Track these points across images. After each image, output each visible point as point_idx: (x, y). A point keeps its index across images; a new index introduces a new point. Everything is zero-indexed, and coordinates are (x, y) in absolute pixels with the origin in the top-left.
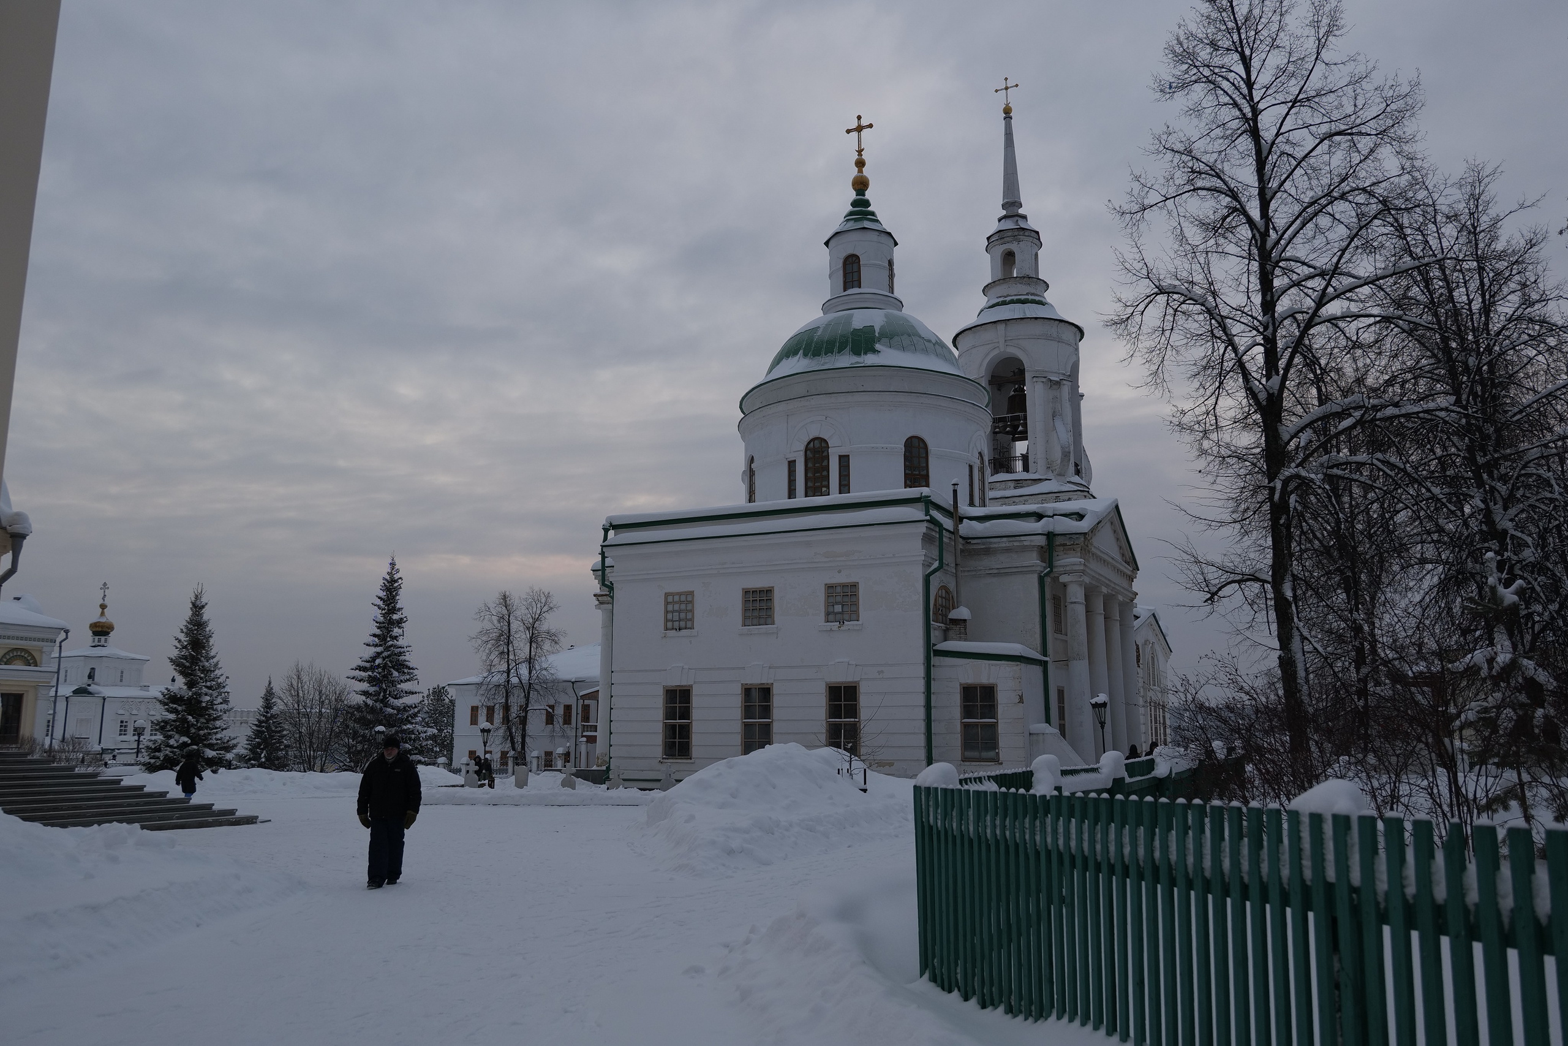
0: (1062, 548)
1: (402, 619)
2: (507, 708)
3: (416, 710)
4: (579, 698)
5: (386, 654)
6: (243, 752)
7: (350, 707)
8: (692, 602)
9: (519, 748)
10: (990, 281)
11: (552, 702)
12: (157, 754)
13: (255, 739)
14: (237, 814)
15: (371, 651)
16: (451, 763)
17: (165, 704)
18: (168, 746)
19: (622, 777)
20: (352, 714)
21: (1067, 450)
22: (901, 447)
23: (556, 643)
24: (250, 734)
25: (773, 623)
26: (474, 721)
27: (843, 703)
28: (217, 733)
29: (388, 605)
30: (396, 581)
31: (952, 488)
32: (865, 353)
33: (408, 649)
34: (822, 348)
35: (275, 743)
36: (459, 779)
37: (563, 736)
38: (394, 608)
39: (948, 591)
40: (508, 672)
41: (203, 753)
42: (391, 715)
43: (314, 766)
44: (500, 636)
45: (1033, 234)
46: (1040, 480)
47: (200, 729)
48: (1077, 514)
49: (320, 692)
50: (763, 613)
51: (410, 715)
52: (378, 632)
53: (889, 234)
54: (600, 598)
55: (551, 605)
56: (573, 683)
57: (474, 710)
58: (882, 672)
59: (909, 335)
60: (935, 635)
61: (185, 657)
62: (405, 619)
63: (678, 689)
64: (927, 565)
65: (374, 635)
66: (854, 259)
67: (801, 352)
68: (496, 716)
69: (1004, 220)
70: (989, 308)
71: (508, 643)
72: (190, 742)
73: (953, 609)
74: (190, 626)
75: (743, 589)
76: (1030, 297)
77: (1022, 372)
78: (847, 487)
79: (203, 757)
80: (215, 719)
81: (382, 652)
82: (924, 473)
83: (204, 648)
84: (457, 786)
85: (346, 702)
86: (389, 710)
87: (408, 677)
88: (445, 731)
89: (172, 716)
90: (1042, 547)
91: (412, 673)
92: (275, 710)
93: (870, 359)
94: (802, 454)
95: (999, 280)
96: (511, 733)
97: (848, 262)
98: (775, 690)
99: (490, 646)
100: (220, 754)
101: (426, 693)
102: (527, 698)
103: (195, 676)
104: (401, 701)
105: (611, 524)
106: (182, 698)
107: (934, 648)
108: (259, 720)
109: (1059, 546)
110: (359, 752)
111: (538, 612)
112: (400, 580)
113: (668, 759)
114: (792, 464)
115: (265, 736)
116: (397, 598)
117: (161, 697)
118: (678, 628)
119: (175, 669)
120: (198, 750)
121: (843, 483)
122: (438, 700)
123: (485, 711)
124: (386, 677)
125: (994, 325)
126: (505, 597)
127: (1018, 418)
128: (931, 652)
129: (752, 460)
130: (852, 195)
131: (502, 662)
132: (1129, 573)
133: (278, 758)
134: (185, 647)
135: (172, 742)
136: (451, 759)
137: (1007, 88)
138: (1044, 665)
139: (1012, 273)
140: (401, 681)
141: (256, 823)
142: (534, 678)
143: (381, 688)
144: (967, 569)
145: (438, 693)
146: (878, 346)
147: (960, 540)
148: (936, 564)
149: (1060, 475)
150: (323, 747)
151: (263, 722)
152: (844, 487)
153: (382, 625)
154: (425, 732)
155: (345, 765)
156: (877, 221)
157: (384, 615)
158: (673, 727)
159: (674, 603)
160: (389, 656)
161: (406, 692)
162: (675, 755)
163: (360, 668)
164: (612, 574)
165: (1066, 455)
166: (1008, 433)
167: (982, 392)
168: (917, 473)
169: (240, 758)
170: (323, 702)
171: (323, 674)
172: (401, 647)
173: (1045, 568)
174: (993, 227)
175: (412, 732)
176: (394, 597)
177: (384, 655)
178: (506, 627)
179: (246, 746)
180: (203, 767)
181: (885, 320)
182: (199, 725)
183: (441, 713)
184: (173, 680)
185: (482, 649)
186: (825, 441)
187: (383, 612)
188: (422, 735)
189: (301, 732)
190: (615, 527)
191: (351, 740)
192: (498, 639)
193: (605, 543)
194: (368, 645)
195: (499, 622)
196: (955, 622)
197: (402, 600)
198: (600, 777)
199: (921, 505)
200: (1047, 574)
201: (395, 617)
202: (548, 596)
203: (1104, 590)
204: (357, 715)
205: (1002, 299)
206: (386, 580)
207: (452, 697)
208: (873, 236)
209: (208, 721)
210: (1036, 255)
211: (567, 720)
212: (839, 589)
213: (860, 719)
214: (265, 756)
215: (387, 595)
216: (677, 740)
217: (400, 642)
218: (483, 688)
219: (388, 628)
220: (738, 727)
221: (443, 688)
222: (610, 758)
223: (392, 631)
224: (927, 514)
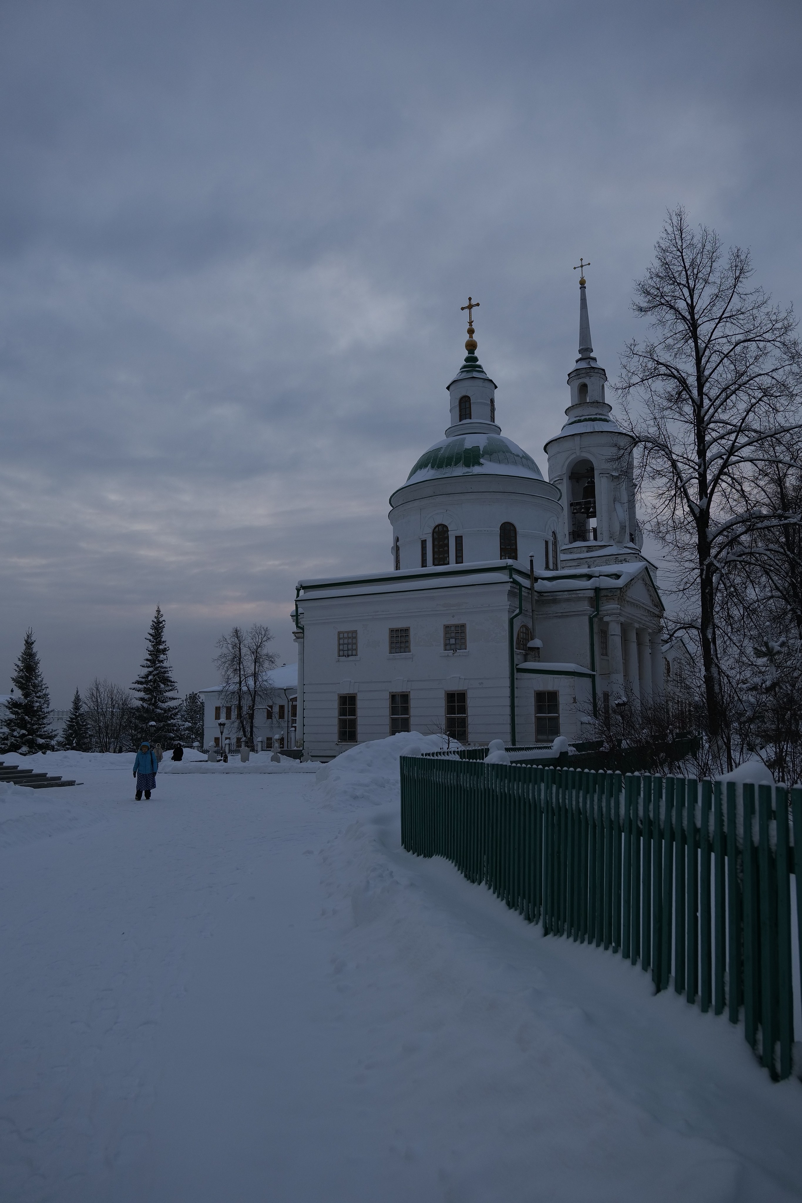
0: (605, 598)
1: (165, 648)
2: (240, 708)
3: (177, 710)
4: (289, 700)
5: (155, 672)
6: (61, 739)
7: (132, 709)
8: (356, 638)
9: (249, 735)
10: (570, 405)
11: (271, 703)
12: (6, 742)
13: (68, 730)
14: (62, 779)
15: (146, 671)
16: (203, 746)
17: (10, 708)
18: (13, 736)
19: (310, 754)
20: (134, 714)
21: (624, 524)
22: (498, 530)
23: (272, 662)
24: (65, 727)
25: (410, 652)
26: (218, 717)
27: (456, 704)
28: (45, 727)
29: (156, 639)
30: (161, 623)
31: (529, 559)
32: (473, 466)
33: (170, 669)
34: (444, 462)
35: (82, 733)
36: (205, 757)
37: (279, 727)
38: (160, 641)
39: (527, 628)
40: (240, 683)
41: (36, 741)
42: (160, 714)
43: (109, 748)
44: (234, 658)
45: (601, 371)
46: (605, 546)
47: (33, 725)
48: (616, 575)
49: (112, 699)
50: (403, 645)
51: (173, 714)
52: (150, 657)
53: (491, 381)
54: (296, 635)
55: (269, 636)
56: (285, 690)
57: (218, 709)
58: (482, 683)
59: (504, 452)
60: (517, 658)
61: (22, 677)
62: (168, 649)
63: (348, 696)
64: (511, 611)
65: (147, 660)
66: (467, 398)
67: (430, 465)
68: (232, 713)
69: (580, 362)
70: (569, 424)
71: (240, 662)
72: (27, 733)
73: (531, 640)
74: (24, 656)
75: (390, 629)
76: (598, 417)
77: (592, 469)
78: (461, 558)
79: (36, 744)
80: (43, 718)
81: (153, 671)
82: (514, 547)
83: (34, 670)
84: (204, 761)
85: (129, 706)
86: (159, 711)
87: (171, 688)
88: (199, 724)
89: (13, 716)
90: (592, 598)
91: (173, 685)
92: (82, 710)
93: (476, 470)
94: (431, 535)
95: (576, 405)
96: (243, 725)
97: (462, 401)
98: (412, 696)
99: (227, 665)
100: (47, 741)
101: (184, 698)
102: (254, 701)
103: (29, 689)
104: (166, 704)
105: (301, 586)
106: (21, 704)
107: (517, 667)
108: (71, 718)
109: (603, 596)
111: (260, 641)
112: (163, 622)
113: (341, 742)
114: (424, 543)
115: (76, 728)
116: (162, 634)
117: (7, 704)
118: (346, 655)
119: (16, 685)
120: (33, 738)
121: (458, 555)
122: (193, 702)
123: (225, 710)
124: (156, 688)
125: (573, 437)
126: (236, 631)
127: (589, 502)
128: (515, 670)
129: (397, 540)
130: (466, 354)
131: (236, 677)
132: (657, 613)
133: (85, 744)
134: (22, 670)
135: (15, 733)
136: (202, 743)
137: (582, 266)
138: (593, 677)
139: (586, 399)
140: (166, 691)
141: (74, 785)
142: (258, 687)
143: (153, 696)
144: (541, 613)
145: (193, 698)
146: (482, 461)
147: (535, 593)
148: (517, 611)
149: (619, 542)
150: (115, 736)
151: (74, 719)
152: (459, 559)
153: (152, 653)
154: (183, 726)
155: (130, 748)
156: (483, 372)
157: (153, 646)
158: (345, 720)
159: (344, 638)
160: (157, 674)
161: (170, 698)
162: (347, 740)
163: (138, 682)
164: (303, 620)
165: (623, 528)
166: (583, 513)
167: (556, 491)
168: (509, 547)
169: (59, 743)
170: (114, 705)
171: (113, 686)
172: (165, 668)
173: (594, 612)
174: (572, 366)
175: (174, 725)
176: (160, 633)
178: (238, 652)
179: (63, 736)
180: (36, 750)
181: (487, 442)
182: (33, 722)
183: (195, 711)
184: (12, 691)
185: (222, 667)
186: (446, 527)
187: (153, 644)
188: (181, 727)
189: (100, 726)
190: (304, 588)
191: (133, 731)
192: (233, 660)
193: (297, 599)
194: (143, 666)
195: (233, 649)
196: (532, 649)
197: (166, 635)
198: (297, 755)
199: (507, 572)
200: (595, 616)
201: (161, 647)
202: (266, 630)
203: (637, 625)
204: (137, 714)
205: (578, 418)
206: (154, 622)
207: (202, 700)
208: (480, 383)
209: (39, 719)
210: (603, 386)
211: (282, 716)
212: (453, 629)
213: (467, 715)
214: (76, 742)
215: (155, 632)
216: (347, 730)
217: (165, 664)
218: (224, 694)
219: (156, 655)
220: (387, 721)
221: (196, 694)
222: (304, 742)
223: (159, 657)
224: (511, 577)
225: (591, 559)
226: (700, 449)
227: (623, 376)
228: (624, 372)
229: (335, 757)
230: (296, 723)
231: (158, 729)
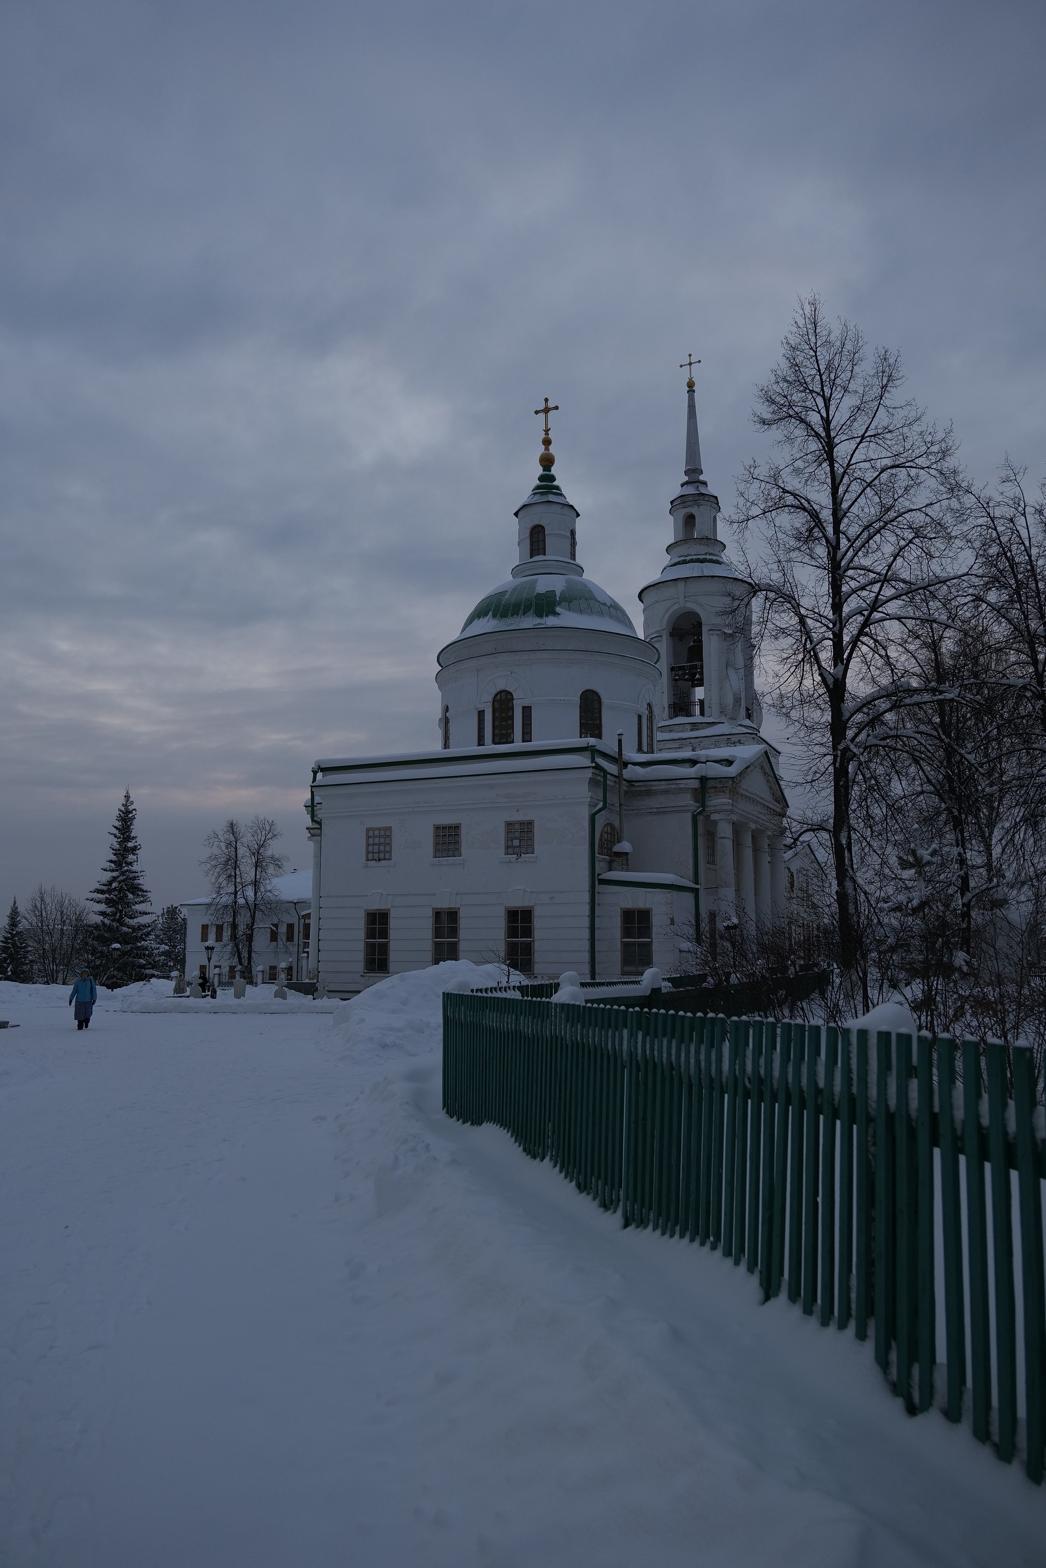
0: (713, 790)
1: (136, 847)
2: (234, 926)
3: (149, 929)
4: (301, 917)
5: (121, 878)
7: (89, 926)
8: (389, 836)
9: (246, 963)
10: (673, 541)
11: (276, 921)
15: (109, 875)
16: (183, 977)
19: (326, 988)
20: (91, 932)
21: (739, 696)
22: (577, 699)
23: (279, 867)
25: (460, 856)
26: (204, 938)
27: (519, 925)
29: (123, 834)
30: (131, 812)
31: (617, 738)
32: (547, 616)
33: (142, 874)
34: (509, 610)
35: (20, 958)
36: (186, 991)
37: (286, 952)
38: (129, 836)
39: (613, 828)
40: (236, 893)
42: (126, 933)
43: (57, 979)
44: (228, 861)
45: (712, 499)
46: (714, 723)
48: (727, 760)
49: (62, 913)
50: (452, 847)
51: (144, 934)
52: (114, 858)
53: (572, 507)
54: (311, 831)
55: (275, 833)
56: (295, 904)
57: (205, 928)
58: (554, 898)
59: (587, 599)
60: (599, 866)
62: (139, 847)
63: (378, 912)
64: (592, 805)
65: (111, 861)
66: (540, 528)
67: (491, 613)
68: (224, 934)
69: (686, 486)
70: (672, 566)
71: (236, 867)
73: (618, 843)
75: (434, 825)
76: (708, 557)
77: (700, 624)
78: (529, 735)
81: (118, 877)
82: (598, 722)
84: (184, 997)
85: (85, 922)
86: (125, 929)
87: (142, 899)
88: (179, 947)
90: (696, 789)
91: (145, 896)
92: (20, 927)
93: (551, 621)
94: (490, 704)
95: (680, 541)
96: (238, 950)
97: (534, 532)
98: (462, 914)
99: (219, 870)
101: (160, 913)
102: (253, 918)
104: (136, 920)
105: (319, 767)
107: (599, 877)
108: (6, 938)
109: (710, 788)
110: (98, 967)
111: (263, 839)
112: (134, 812)
113: (368, 973)
114: (481, 714)
115: (11, 951)
116: (132, 827)
118: (377, 859)
121: (525, 731)
122: (172, 919)
123: (214, 929)
124: (122, 899)
125: (675, 582)
126: (232, 825)
127: (695, 667)
128: (596, 881)
129: (447, 709)
130: (540, 471)
131: (230, 885)
132: (779, 810)
133: (23, 972)
136: (182, 973)
137: (690, 364)
138: (696, 891)
139: (693, 534)
140: (136, 903)
141: (7, 1027)
142: (259, 899)
143: (117, 909)
144: (631, 808)
145: (172, 912)
146: (558, 609)
147: (624, 782)
148: (601, 805)
149: (732, 719)
150: (65, 961)
151: (9, 938)
152: (527, 736)
153: (118, 852)
154: (158, 949)
156: (561, 495)
157: (119, 843)
158: (374, 944)
159: (374, 836)
160: (124, 880)
161: (140, 913)
162: (375, 970)
163: (98, 891)
164: (320, 811)
165: (737, 700)
166: (686, 680)
167: (653, 651)
168: (592, 722)
170: (64, 921)
171: (64, 896)
172: (135, 872)
173: (698, 808)
174: (677, 491)
175: (146, 949)
176: (129, 826)
177: (119, 879)
178: (233, 853)
181: (565, 585)
183: (174, 931)
185: (211, 872)
186: (511, 694)
187: (119, 840)
188: (155, 951)
189: (44, 949)
190: (323, 770)
191: (90, 956)
192: (226, 864)
193: (314, 784)
194: (105, 870)
195: (227, 848)
196: (619, 854)
197: (136, 829)
198: (309, 989)
199: (588, 754)
200: (700, 813)
201: (130, 845)
202: (272, 824)
203: (753, 826)
204: (96, 933)
205: (683, 558)
206: (121, 811)
207: (185, 916)
208: (557, 508)
210: (715, 518)
211: (290, 937)
212: (517, 826)
213: (534, 939)
214: (11, 970)
215: (122, 824)
216: (377, 957)
217: (135, 867)
218: (213, 908)
219: (123, 855)
220: (429, 946)
221: (177, 908)
222: (319, 972)
223: (127, 858)
224: (593, 761)
225: (696, 740)
226: (835, 602)
227: (740, 506)
228: (741, 501)
229: (359, 992)
230: (308, 948)
231: (124, 954)
